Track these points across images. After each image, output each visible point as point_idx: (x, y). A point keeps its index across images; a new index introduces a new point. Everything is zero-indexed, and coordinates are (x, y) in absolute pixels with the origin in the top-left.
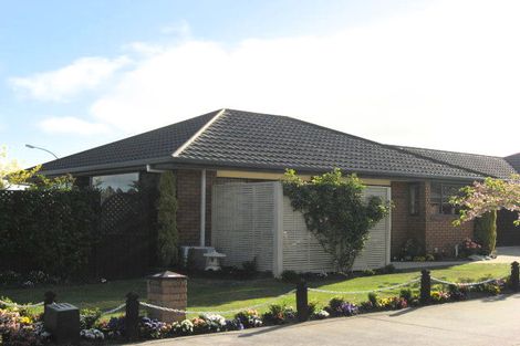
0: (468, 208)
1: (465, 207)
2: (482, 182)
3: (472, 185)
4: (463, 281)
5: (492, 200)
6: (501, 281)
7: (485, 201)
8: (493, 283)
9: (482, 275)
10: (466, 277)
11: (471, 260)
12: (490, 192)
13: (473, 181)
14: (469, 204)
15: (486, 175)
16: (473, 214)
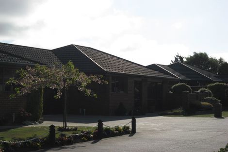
0: (22, 87)
1: (19, 86)
2: (32, 67)
3: (25, 69)
4: (15, 140)
5: (38, 80)
6: (43, 139)
7: (33, 81)
8: (36, 141)
9: (30, 135)
10: (17, 137)
11: (25, 125)
12: (38, 74)
13: (26, 65)
14: (22, 84)
15: (36, 62)
16: (25, 91)
